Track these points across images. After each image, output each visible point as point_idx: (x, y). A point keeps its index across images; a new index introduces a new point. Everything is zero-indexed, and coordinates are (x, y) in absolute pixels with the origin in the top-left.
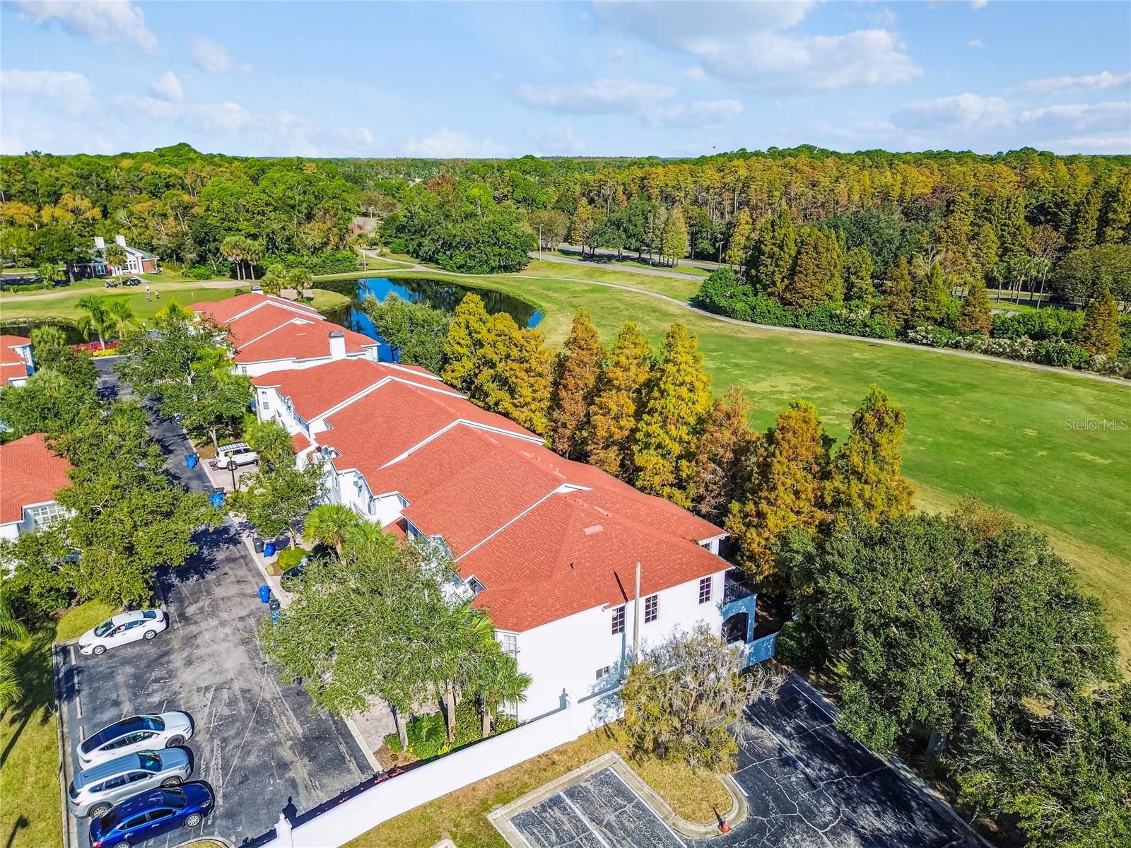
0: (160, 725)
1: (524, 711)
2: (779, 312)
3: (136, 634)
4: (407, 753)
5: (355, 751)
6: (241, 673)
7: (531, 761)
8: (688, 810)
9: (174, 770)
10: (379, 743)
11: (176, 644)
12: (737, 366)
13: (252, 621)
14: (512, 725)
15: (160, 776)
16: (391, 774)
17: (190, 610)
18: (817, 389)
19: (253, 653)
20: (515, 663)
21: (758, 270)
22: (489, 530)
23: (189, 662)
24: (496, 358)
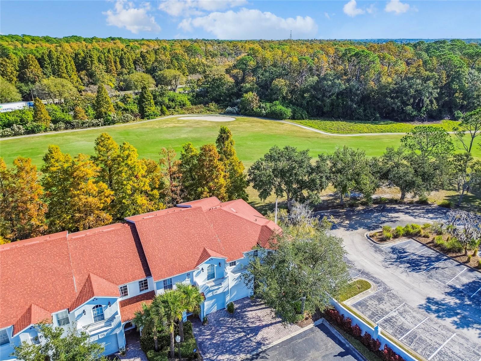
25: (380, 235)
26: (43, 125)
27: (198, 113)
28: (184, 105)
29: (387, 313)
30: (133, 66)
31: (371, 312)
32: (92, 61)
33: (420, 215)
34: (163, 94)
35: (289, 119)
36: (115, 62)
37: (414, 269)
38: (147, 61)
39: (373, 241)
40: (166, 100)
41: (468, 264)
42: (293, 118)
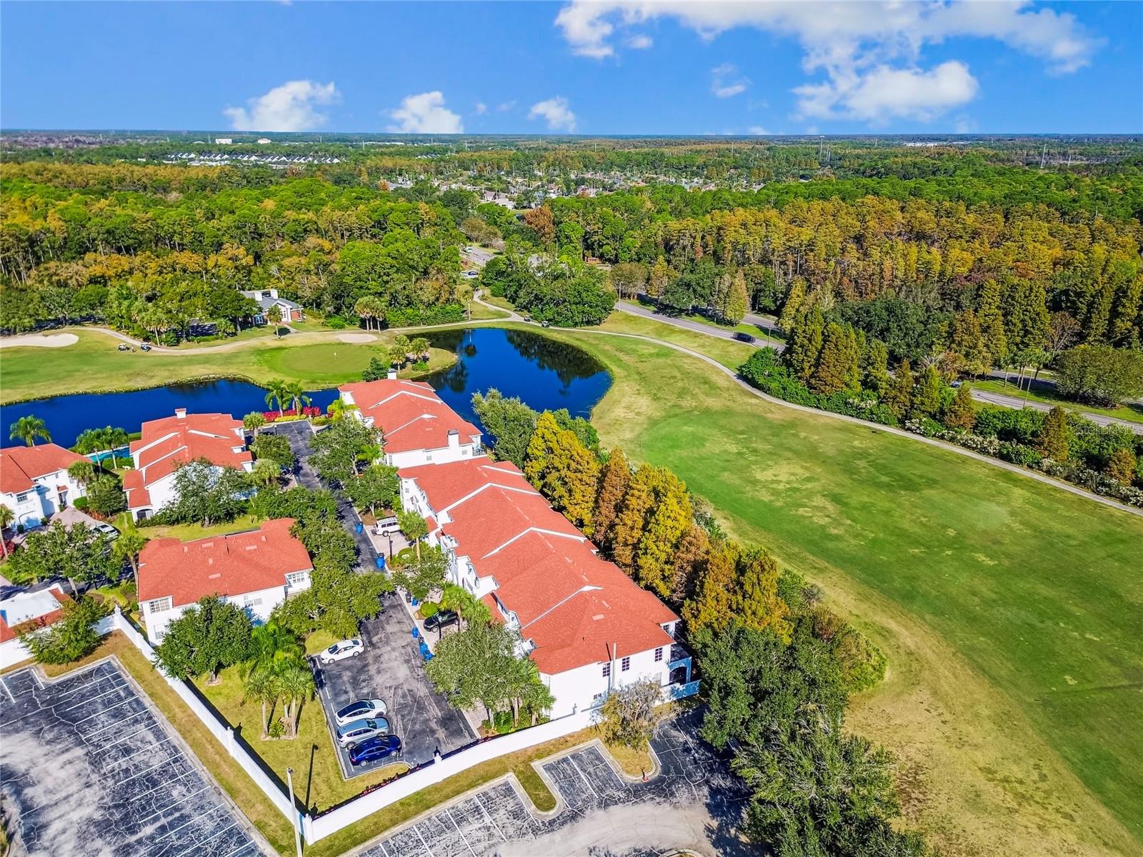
0: (372, 706)
1: (553, 714)
2: (806, 394)
3: (349, 653)
4: (493, 730)
5: (468, 727)
6: (406, 680)
7: (555, 739)
8: (629, 769)
9: (382, 730)
10: (480, 724)
11: (370, 660)
12: (755, 451)
13: (409, 649)
14: (547, 721)
15: (377, 732)
16: (486, 739)
17: (375, 639)
18: (808, 480)
19: (412, 669)
20: (549, 690)
21: (791, 357)
22: (541, 611)
23: (379, 672)
24: (560, 466)
26: (1033, 454)
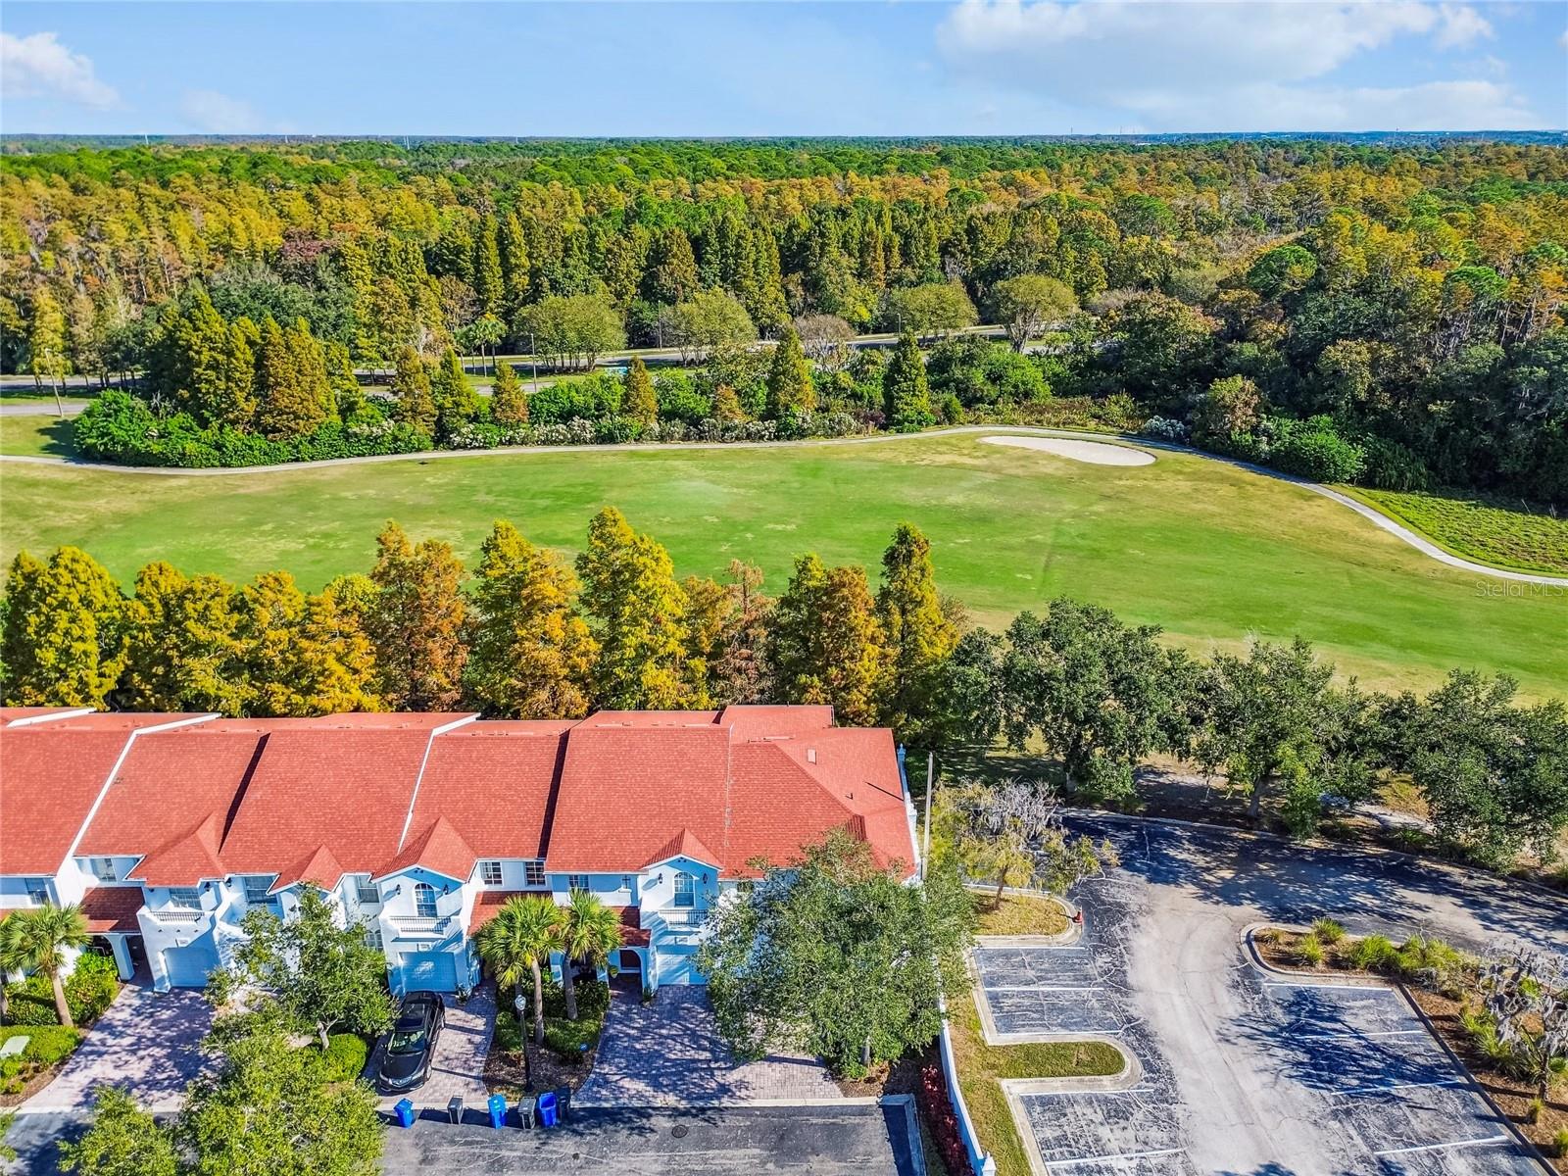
2: (266, 445)
8: (1052, 928)
21: (193, 389)
25: (1289, 944)
26: (635, 423)
27: (1057, 424)
28: (1027, 395)
29: (1103, 1153)
30: (936, 259)
31: (1059, 1133)
32: (823, 246)
33: (1517, 923)
34: (972, 357)
35: (1351, 481)
36: (887, 249)
37: (1309, 1075)
38: (981, 244)
39: (1254, 953)
40: (978, 378)
41: (1521, 1129)
42: (1367, 480)
